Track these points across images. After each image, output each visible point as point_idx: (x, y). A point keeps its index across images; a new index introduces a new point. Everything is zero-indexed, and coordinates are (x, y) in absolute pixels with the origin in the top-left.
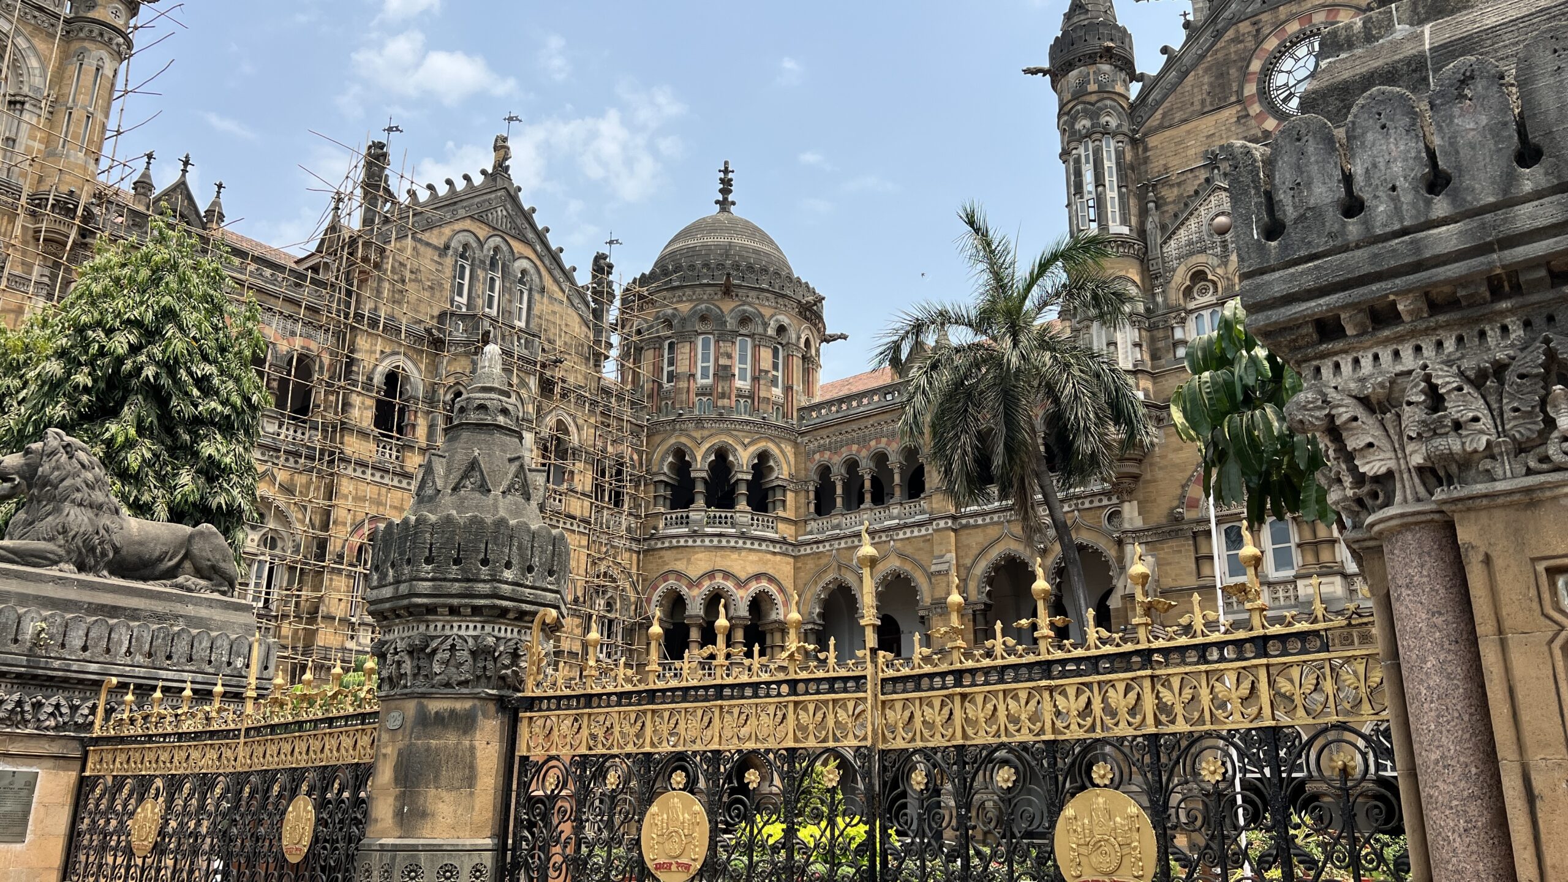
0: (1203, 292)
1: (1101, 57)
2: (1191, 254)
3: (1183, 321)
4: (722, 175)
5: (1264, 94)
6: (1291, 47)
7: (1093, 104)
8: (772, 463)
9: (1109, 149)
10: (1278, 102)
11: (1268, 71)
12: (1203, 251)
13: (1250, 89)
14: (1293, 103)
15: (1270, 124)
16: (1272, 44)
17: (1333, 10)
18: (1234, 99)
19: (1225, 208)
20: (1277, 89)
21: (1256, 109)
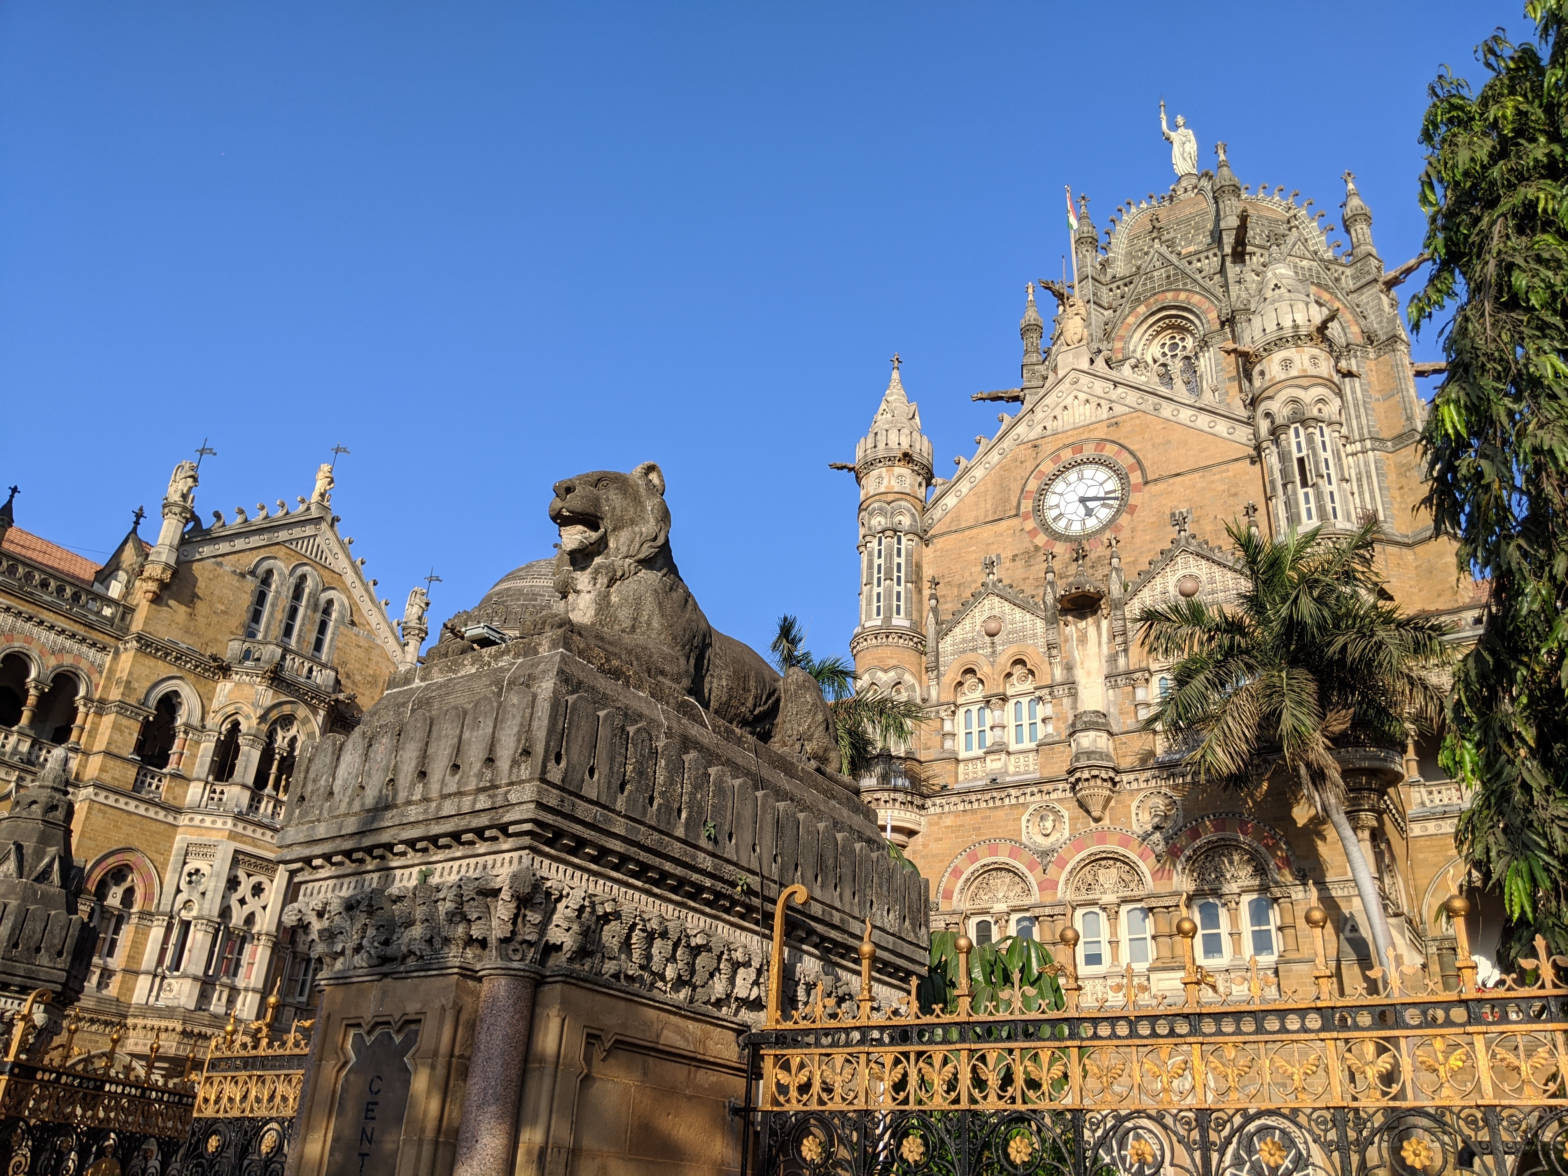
3: (952, 715)
5: (1038, 510)
6: (1064, 472)
10: (1050, 521)
11: (1042, 492)
13: (1027, 505)
14: (1062, 523)
15: (1041, 539)
16: (1048, 467)
17: (1101, 444)
18: (1012, 512)
19: (996, 612)
20: (1050, 508)
21: (1030, 525)
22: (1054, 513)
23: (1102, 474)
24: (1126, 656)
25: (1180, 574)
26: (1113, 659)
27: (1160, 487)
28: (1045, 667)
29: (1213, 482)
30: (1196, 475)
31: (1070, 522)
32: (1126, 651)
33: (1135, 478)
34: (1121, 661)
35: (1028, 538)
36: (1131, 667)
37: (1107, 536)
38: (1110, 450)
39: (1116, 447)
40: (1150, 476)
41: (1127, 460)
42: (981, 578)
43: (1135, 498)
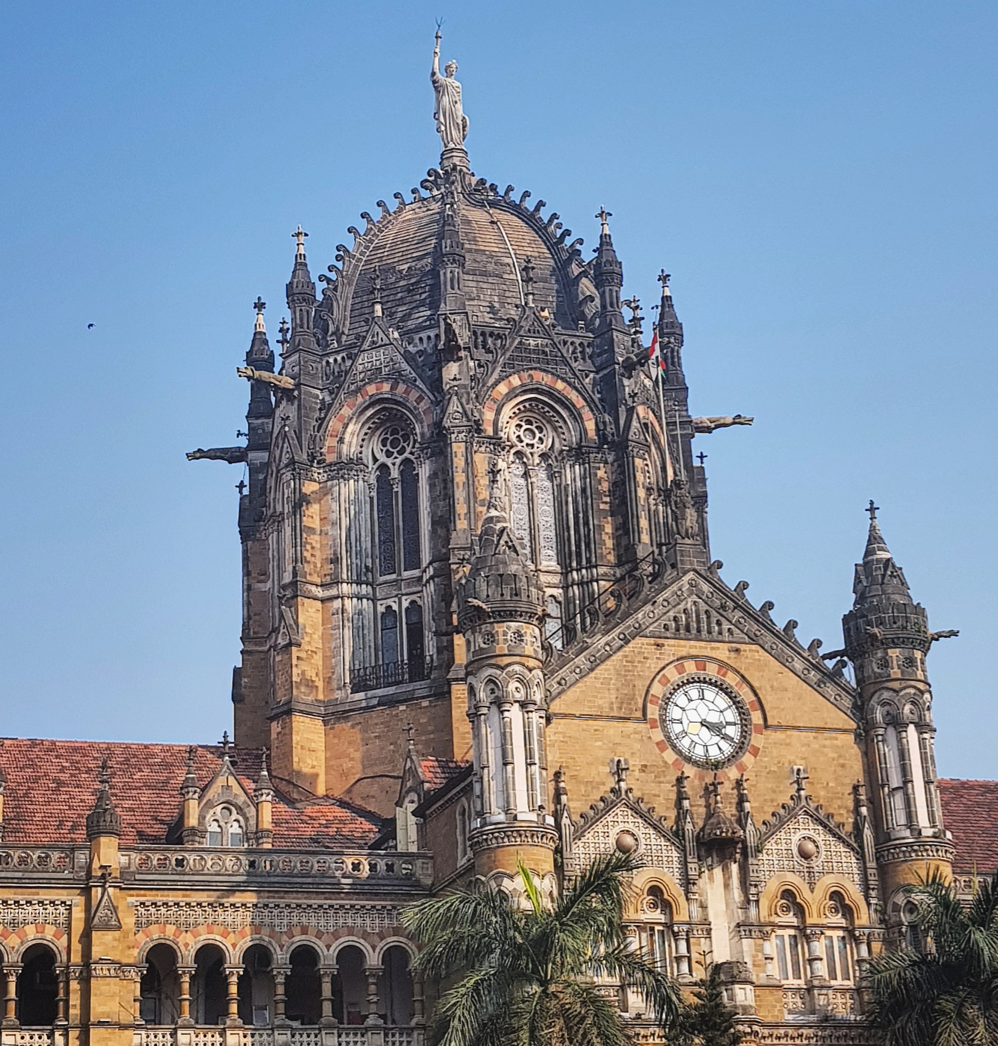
5: (663, 721)
6: (686, 686)
10: (674, 736)
11: (666, 701)
13: (653, 711)
14: (686, 743)
15: (670, 756)
16: (672, 674)
17: (723, 666)
18: (639, 714)
19: (630, 827)
20: (672, 721)
21: (658, 735)
22: (677, 728)
23: (722, 701)
24: (755, 907)
25: (800, 834)
26: (742, 907)
27: (779, 735)
28: (682, 900)
29: (824, 746)
30: (811, 735)
31: (693, 745)
32: (755, 902)
33: (756, 717)
34: (753, 911)
35: (657, 751)
36: (762, 920)
37: (733, 773)
38: (731, 680)
39: (738, 679)
40: (769, 723)
41: (746, 695)
42: (611, 783)
43: (757, 740)
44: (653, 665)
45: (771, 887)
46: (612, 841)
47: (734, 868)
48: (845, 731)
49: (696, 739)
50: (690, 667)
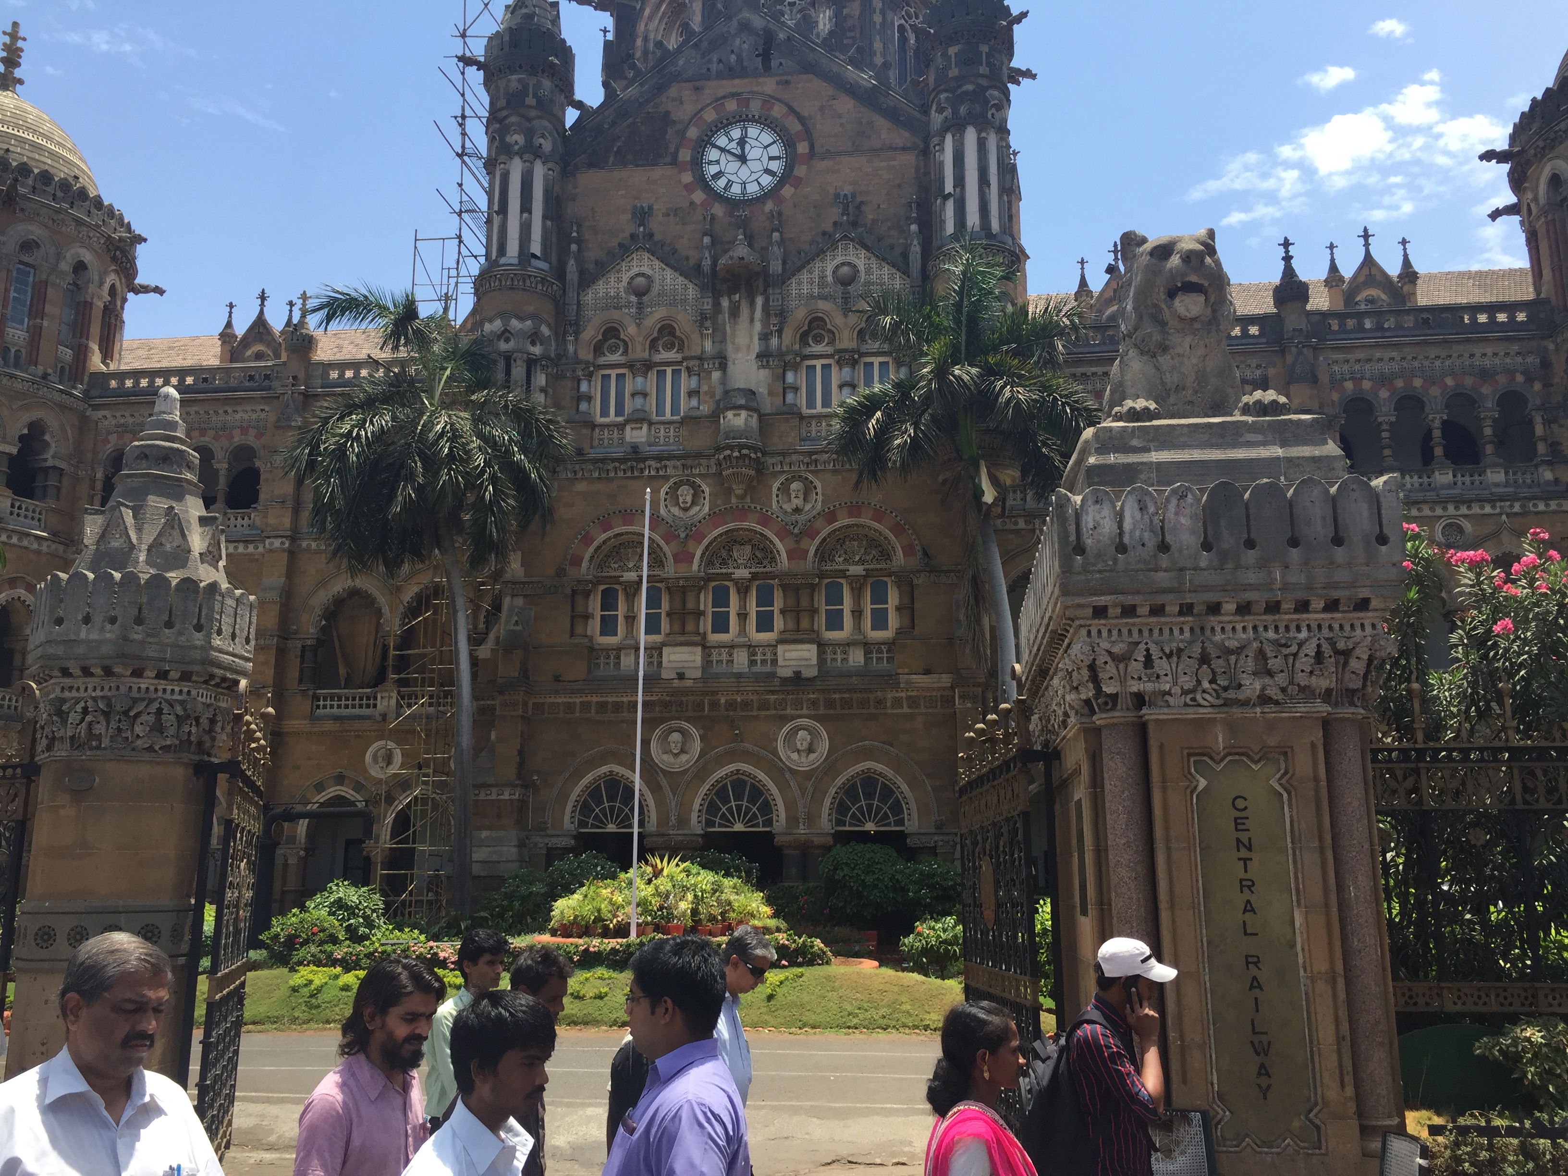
0: (613, 350)
1: (543, 71)
2: (606, 308)
3: (590, 376)
4: (7, 39)
5: (697, 163)
6: (727, 125)
7: (529, 120)
8: (47, 437)
9: (539, 171)
10: (708, 177)
11: (702, 143)
12: (618, 308)
13: (685, 155)
14: (722, 182)
15: (699, 196)
16: (710, 115)
17: (769, 101)
18: (668, 159)
19: (646, 270)
20: (710, 163)
21: (687, 178)
22: (713, 169)
23: (767, 136)
24: (780, 337)
25: (839, 260)
26: (765, 337)
27: (827, 163)
28: (695, 337)
29: (879, 168)
30: (863, 156)
31: (730, 183)
32: (780, 332)
33: (802, 148)
34: (774, 341)
35: (685, 193)
36: (784, 348)
37: (769, 206)
38: (778, 111)
39: (784, 109)
40: (817, 149)
41: (795, 126)
42: (630, 228)
43: (800, 171)
44: (689, 109)
45: (799, 315)
46: (624, 283)
47: (759, 301)
48: (904, 149)
49: (733, 178)
50: (731, 106)
